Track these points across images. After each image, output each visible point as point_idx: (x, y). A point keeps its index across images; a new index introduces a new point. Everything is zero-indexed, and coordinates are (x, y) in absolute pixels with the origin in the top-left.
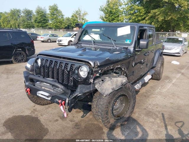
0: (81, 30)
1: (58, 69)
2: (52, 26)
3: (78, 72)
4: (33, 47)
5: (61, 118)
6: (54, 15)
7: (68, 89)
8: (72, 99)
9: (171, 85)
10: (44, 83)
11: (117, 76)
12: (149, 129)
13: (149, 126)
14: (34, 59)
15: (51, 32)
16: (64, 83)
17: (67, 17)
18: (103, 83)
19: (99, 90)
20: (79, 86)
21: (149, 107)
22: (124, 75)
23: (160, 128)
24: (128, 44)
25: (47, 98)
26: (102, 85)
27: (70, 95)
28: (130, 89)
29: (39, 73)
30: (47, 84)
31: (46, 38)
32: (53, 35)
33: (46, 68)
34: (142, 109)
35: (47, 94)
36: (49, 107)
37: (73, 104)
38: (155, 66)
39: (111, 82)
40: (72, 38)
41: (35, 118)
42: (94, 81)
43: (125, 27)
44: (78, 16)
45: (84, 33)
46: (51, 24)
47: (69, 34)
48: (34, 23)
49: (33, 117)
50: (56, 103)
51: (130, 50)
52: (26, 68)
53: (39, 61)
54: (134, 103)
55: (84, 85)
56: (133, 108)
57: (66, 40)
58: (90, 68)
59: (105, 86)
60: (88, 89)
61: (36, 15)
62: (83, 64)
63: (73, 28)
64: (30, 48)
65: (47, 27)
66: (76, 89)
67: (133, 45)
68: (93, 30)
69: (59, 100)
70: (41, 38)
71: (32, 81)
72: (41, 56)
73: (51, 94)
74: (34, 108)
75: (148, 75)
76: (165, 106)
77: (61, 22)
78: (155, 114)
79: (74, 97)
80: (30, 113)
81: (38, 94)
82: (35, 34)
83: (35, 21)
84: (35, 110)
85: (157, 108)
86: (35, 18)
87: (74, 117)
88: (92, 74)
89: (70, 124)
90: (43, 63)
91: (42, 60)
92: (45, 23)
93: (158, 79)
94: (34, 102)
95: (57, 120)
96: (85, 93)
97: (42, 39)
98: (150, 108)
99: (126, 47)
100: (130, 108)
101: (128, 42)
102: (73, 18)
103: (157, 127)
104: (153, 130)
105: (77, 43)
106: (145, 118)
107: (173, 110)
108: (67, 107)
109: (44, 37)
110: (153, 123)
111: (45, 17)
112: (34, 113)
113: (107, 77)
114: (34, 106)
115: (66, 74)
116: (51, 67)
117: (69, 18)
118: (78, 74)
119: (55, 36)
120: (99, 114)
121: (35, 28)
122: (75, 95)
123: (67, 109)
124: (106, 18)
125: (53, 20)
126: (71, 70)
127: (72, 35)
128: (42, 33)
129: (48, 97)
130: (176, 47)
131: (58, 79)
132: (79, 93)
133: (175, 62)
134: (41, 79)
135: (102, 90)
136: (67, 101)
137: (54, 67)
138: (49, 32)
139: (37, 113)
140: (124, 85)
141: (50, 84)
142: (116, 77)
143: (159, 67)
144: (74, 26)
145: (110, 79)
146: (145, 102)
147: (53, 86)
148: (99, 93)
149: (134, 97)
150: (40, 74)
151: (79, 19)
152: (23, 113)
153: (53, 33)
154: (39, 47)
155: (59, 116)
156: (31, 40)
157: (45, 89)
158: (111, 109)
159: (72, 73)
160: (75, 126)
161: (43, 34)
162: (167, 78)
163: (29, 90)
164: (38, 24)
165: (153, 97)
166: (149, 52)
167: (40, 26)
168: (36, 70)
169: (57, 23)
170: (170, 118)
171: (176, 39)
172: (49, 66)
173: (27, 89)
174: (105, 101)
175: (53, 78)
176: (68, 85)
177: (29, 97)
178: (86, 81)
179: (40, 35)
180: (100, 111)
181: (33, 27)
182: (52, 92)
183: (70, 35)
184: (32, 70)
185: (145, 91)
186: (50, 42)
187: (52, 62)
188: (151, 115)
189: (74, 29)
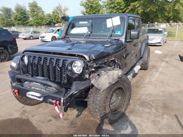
0: (67, 23)
1: (48, 66)
2: (33, 23)
3: (72, 68)
4: (16, 45)
5: (54, 118)
6: (34, 12)
7: (62, 87)
8: (67, 98)
9: (158, 73)
10: (34, 83)
11: (112, 69)
12: (147, 120)
13: (146, 117)
14: (20, 57)
15: (33, 29)
16: (57, 80)
17: (48, 14)
18: (99, 77)
19: (95, 85)
20: (74, 83)
21: (142, 97)
22: (117, 67)
23: (157, 118)
24: (119, 35)
25: (38, 99)
26: (98, 80)
27: (65, 94)
28: (125, 81)
29: (26, 72)
30: (38, 84)
31: (27, 35)
32: (35, 32)
33: (35, 65)
34: (136, 100)
35: (38, 95)
36: (40, 107)
37: (68, 104)
38: (142, 56)
39: (108, 76)
40: (55, 33)
41: (26, 120)
42: (89, 77)
43: (114, 18)
44: (59, 12)
45: (71, 26)
46: (31, 21)
47: (51, 29)
48: (14, 21)
49: (23, 119)
50: (49, 103)
51: (121, 41)
52: (12, 67)
53: (26, 59)
54: (130, 95)
55: (79, 82)
56: (129, 100)
57: (49, 35)
58: (84, 62)
59: (102, 81)
60: (83, 85)
61: (16, 13)
62: (75, 59)
63: (54, 24)
64: (13, 46)
65: (28, 25)
66: (71, 86)
67: (124, 36)
68: (80, 23)
69: (53, 100)
70: (23, 35)
71: (19, 81)
72: (27, 52)
73: (43, 94)
74: (24, 109)
75: (137, 66)
76: (157, 94)
77: (42, 19)
78: (150, 104)
79: (70, 96)
80: (20, 115)
81: (27, 96)
82: (16, 32)
83: (15, 19)
84: (25, 111)
85: (150, 97)
86: (14, 16)
87: (68, 115)
88: (87, 69)
89: (66, 124)
90: (30, 61)
91: (29, 57)
92: (25, 20)
93: (145, 69)
94: (23, 103)
95: (50, 120)
96: (81, 90)
97: (24, 37)
98: (143, 99)
99: (117, 38)
100: (127, 100)
101: (119, 33)
102: (54, 14)
103: (153, 117)
104: (150, 120)
105: (65, 36)
106: (140, 108)
107: (165, 98)
108: (63, 107)
109: (26, 34)
110: (149, 113)
111: (26, 14)
112: (24, 115)
113: (103, 71)
114: (23, 108)
115: (58, 71)
116: (40, 65)
117: (50, 14)
118: (72, 71)
119: (37, 33)
120: (96, 111)
121: (15, 26)
122: (71, 93)
123: (63, 109)
124: (87, 12)
125: (33, 16)
126: (63, 66)
127: (55, 30)
128: (23, 30)
129: (39, 97)
130: (157, 37)
131: (49, 77)
132: (75, 91)
133: (157, 51)
134: (29, 78)
135: (99, 85)
136: (62, 101)
137: (43, 64)
138: (30, 29)
139: (27, 114)
140: (121, 78)
141: (41, 83)
142: (110, 70)
143: (147, 57)
144: (55, 22)
145: (106, 73)
146: (138, 93)
147: (44, 85)
148: (95, 88)
149: (130, 89)
150: (28, 72)
151: (60, 14)
152: (12, 116)
153: (35, 30)
154: (22, 45)
155: (52, 116)
156: (13, 38)
157: (36, 88)
158: (109, 103)
159: (64, 69)
160: (71, 124)
161: (24, 32)
162: (154, 67)
163: (17, 91)
164: (18, 22)
165: (144, 87)
166: (138, 42)
167: (21, 24)
168: (22, 69)
169: (38, 20)
170: (165, 107)
171: (156, 30)
172: (38, 63)
173: (15, 91)
174: (103, 96)
175: (43, 76)
176: (60, 82)
177: (16, 99)
178: (81, 77)
179: (22, 33)
180: (98, 107)
181: (14, 25)
182: (43, 92)
183: (53, 31)
184: (18, 69)
185: (135, 82)
186: (33, 39)
187: (41, 59)
188: (146, 105)
189: (56, 25)
